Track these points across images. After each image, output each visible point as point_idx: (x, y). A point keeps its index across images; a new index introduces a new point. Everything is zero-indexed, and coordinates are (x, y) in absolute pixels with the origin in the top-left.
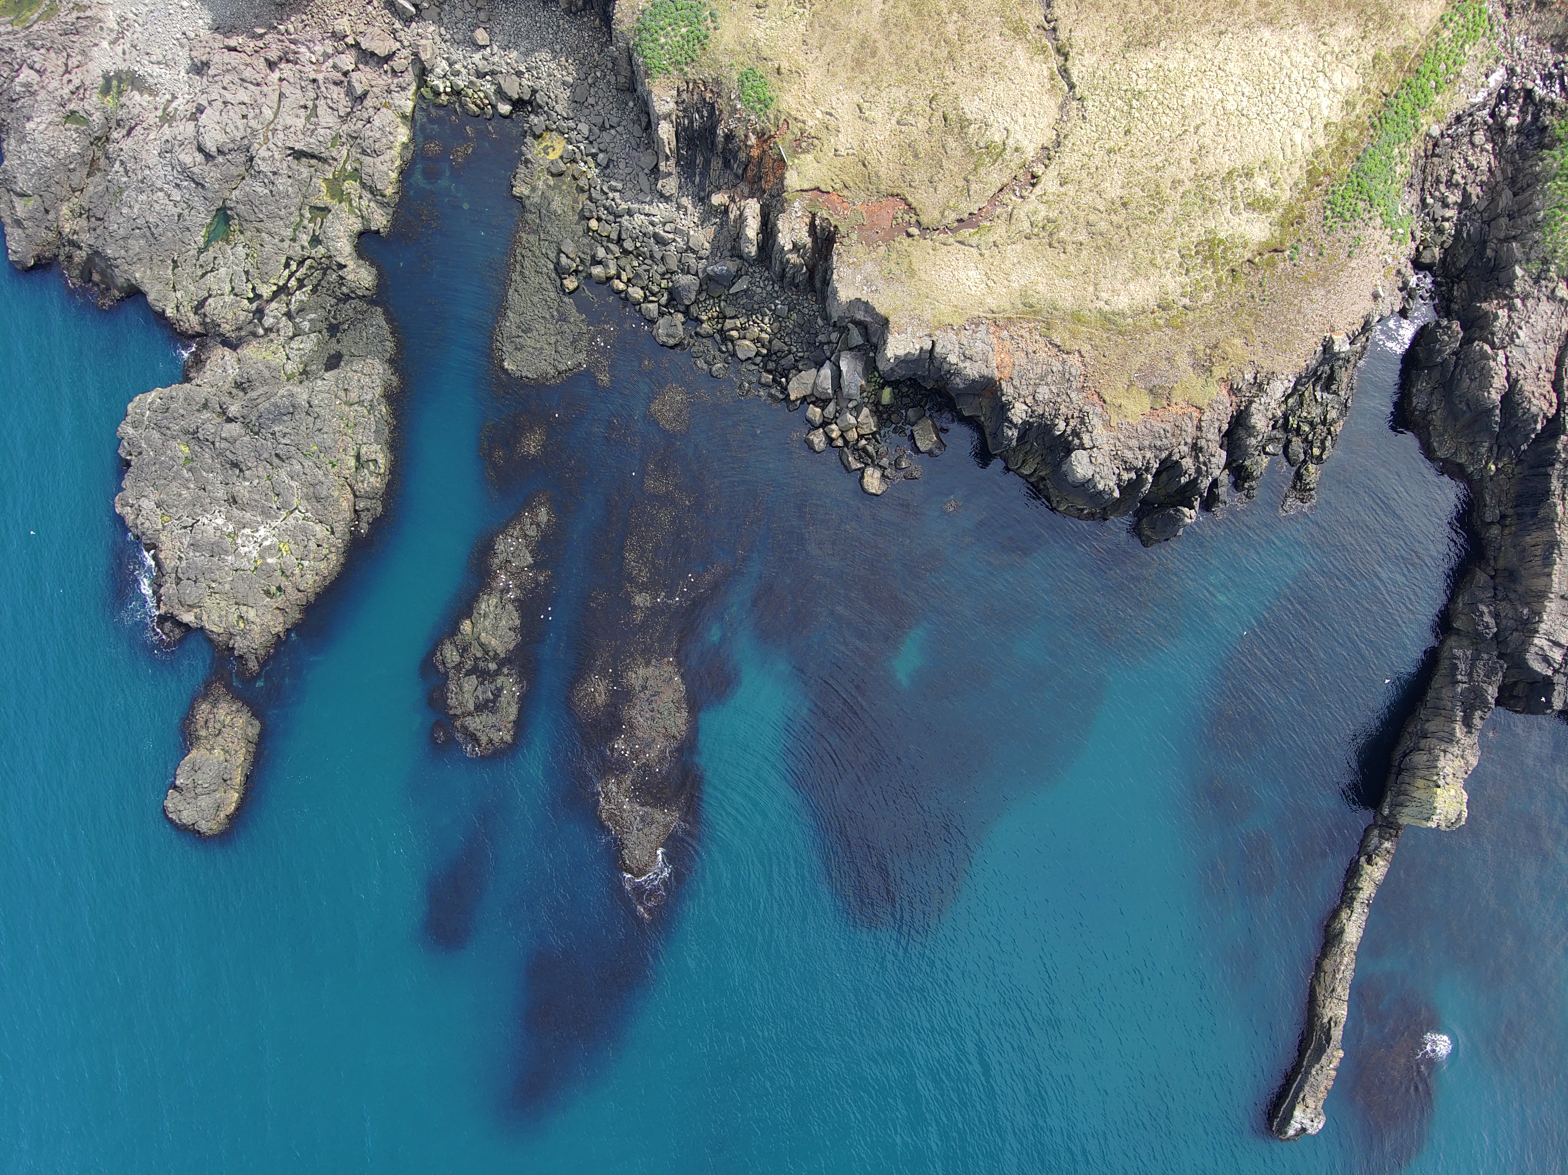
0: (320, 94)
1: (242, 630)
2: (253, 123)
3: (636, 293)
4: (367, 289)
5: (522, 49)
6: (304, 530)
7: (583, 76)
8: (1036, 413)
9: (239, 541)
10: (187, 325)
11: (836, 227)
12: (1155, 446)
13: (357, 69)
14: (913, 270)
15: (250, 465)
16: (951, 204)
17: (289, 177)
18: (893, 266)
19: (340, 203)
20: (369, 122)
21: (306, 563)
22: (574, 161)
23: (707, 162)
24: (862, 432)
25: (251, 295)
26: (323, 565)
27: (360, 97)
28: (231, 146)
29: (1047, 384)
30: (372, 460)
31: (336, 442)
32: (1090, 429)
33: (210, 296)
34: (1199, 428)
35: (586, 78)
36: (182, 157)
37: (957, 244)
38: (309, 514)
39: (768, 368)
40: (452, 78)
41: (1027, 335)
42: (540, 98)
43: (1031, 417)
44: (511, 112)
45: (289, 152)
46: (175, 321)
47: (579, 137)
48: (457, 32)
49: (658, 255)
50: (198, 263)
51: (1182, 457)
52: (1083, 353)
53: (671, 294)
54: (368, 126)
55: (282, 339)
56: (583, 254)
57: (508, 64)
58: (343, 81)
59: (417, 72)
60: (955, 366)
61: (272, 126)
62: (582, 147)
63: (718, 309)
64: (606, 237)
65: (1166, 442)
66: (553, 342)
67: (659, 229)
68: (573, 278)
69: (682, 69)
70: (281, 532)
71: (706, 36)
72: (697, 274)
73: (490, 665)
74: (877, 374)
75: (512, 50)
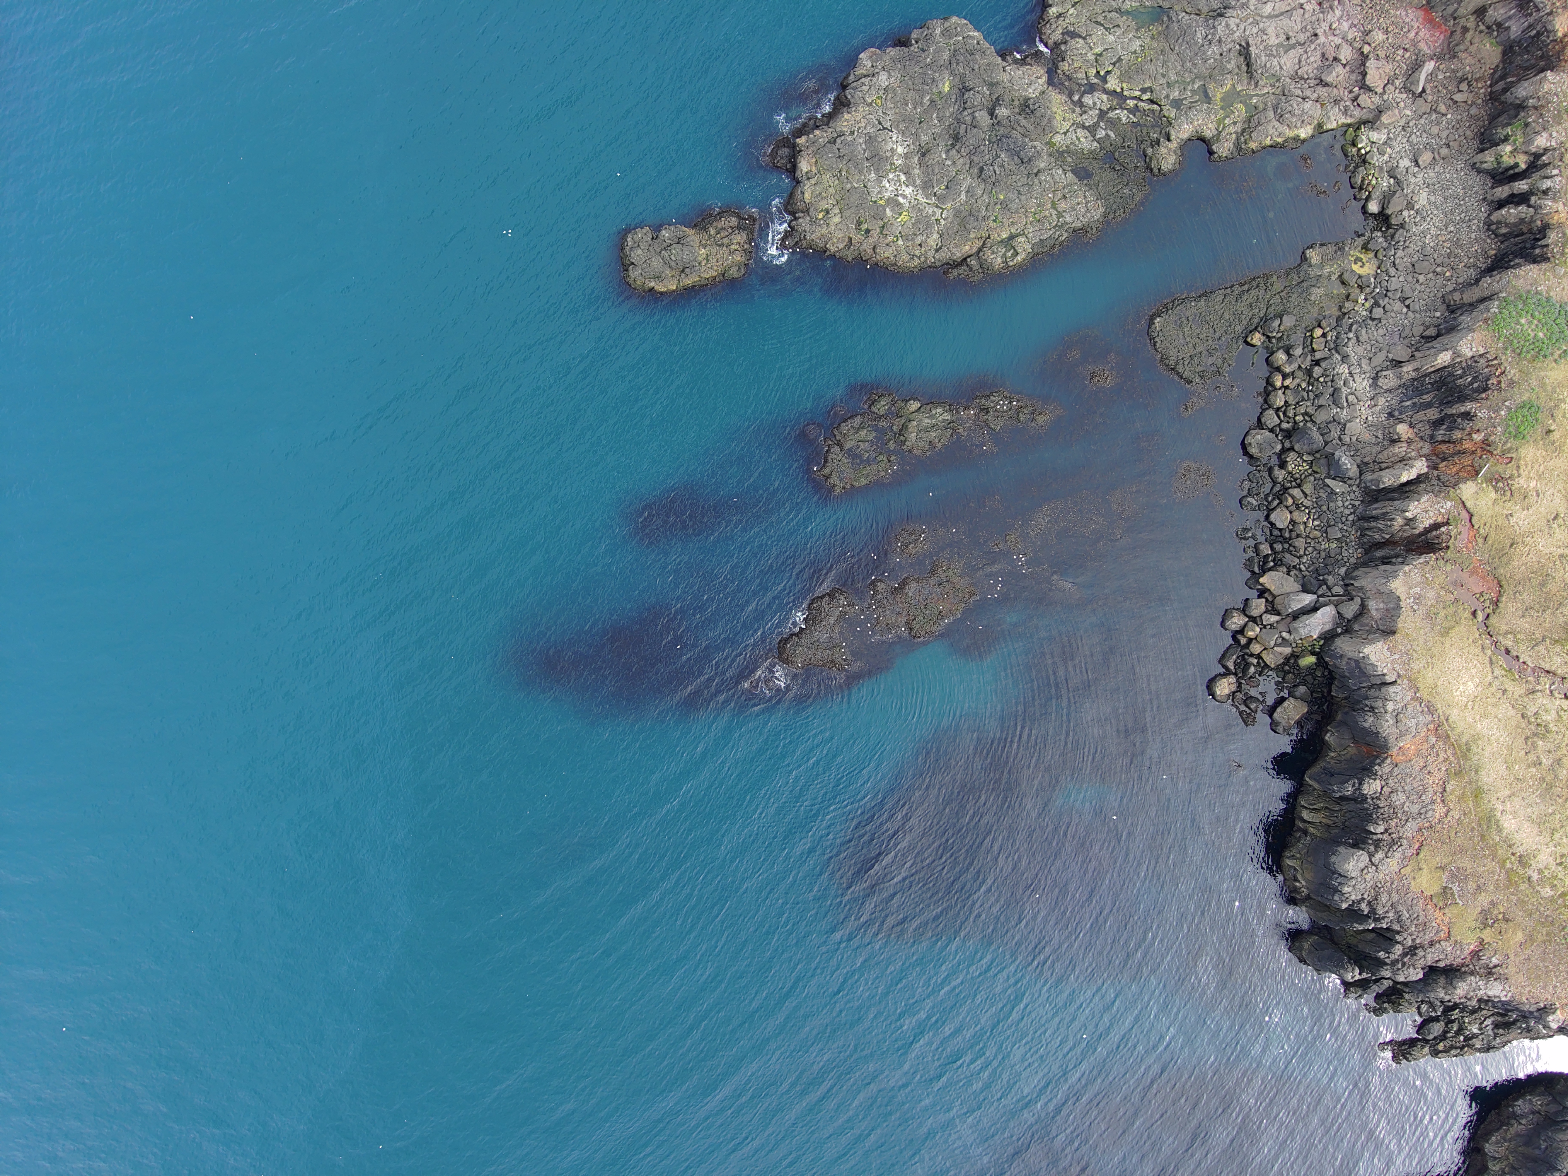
0: (1306, 45)
1: (817, 219)
3: (1279, 401)
4: (1159, 169)
5: (1433, 199)
6: (928, 226)
7: (1439, 261)
8: (1378, 802)
9: (891, 176)
10: (1050, 32)
11: (1448, 547)
12: (1400, 916)
13: (1344, 66)
14: (1448, 633)
15: (963, 150)
16: (1518, 636)
17: (1221, 55)
18: (1442, 614)
19: (1222, 108)
20: (1304, 99)
21: (900, 242)
22: (1361, 288)
23: (1429, 405)
24: (1264, 655)
25: (1102, 73)
26: (905, 257)
27: (1322, 80)
29: (1408, 797)
30: (1015, 250)
31: (1017, 212)
32: (1390, 854)
33: (1084, 39)
34: (1432, 944)
35: (1439, 265)
37: (1488, 659)
38: (943, 222)
39: (1275, 545)
40: (1375, 150)
41: (1441, 759)
42: (1400, 235)
43: (1373, 799)
44: (1371, 214)
45: (1243, 44)
46: (1047, 19)
47: (1384, 284)
48: (1417, 136)
49: (1322, 401)
50: (1107, 13)
51: (1399, 943)
52: (1450, 814)
53: (1293, 429)
54: (1300, 99)
55: (1079, 119)
56: (1288, 336)
57: (1413, 192)
58: (1329, 61)
59: (1365, 117)
60: (1382, 710)
61: (1258, 18)
62: (1378, 290)
63: (1303, 476)
64: (1313, 349)
65: (1408, 923)
66: (1198, 350)
67: (1345, 391)
68: (1263, 338)
69: (1506, 349)
70: (916, 207)
71: (1545, 356)
72: (1326, 443)
73: (891, 442)
74: (1322, 642)
75: (1427, 190)
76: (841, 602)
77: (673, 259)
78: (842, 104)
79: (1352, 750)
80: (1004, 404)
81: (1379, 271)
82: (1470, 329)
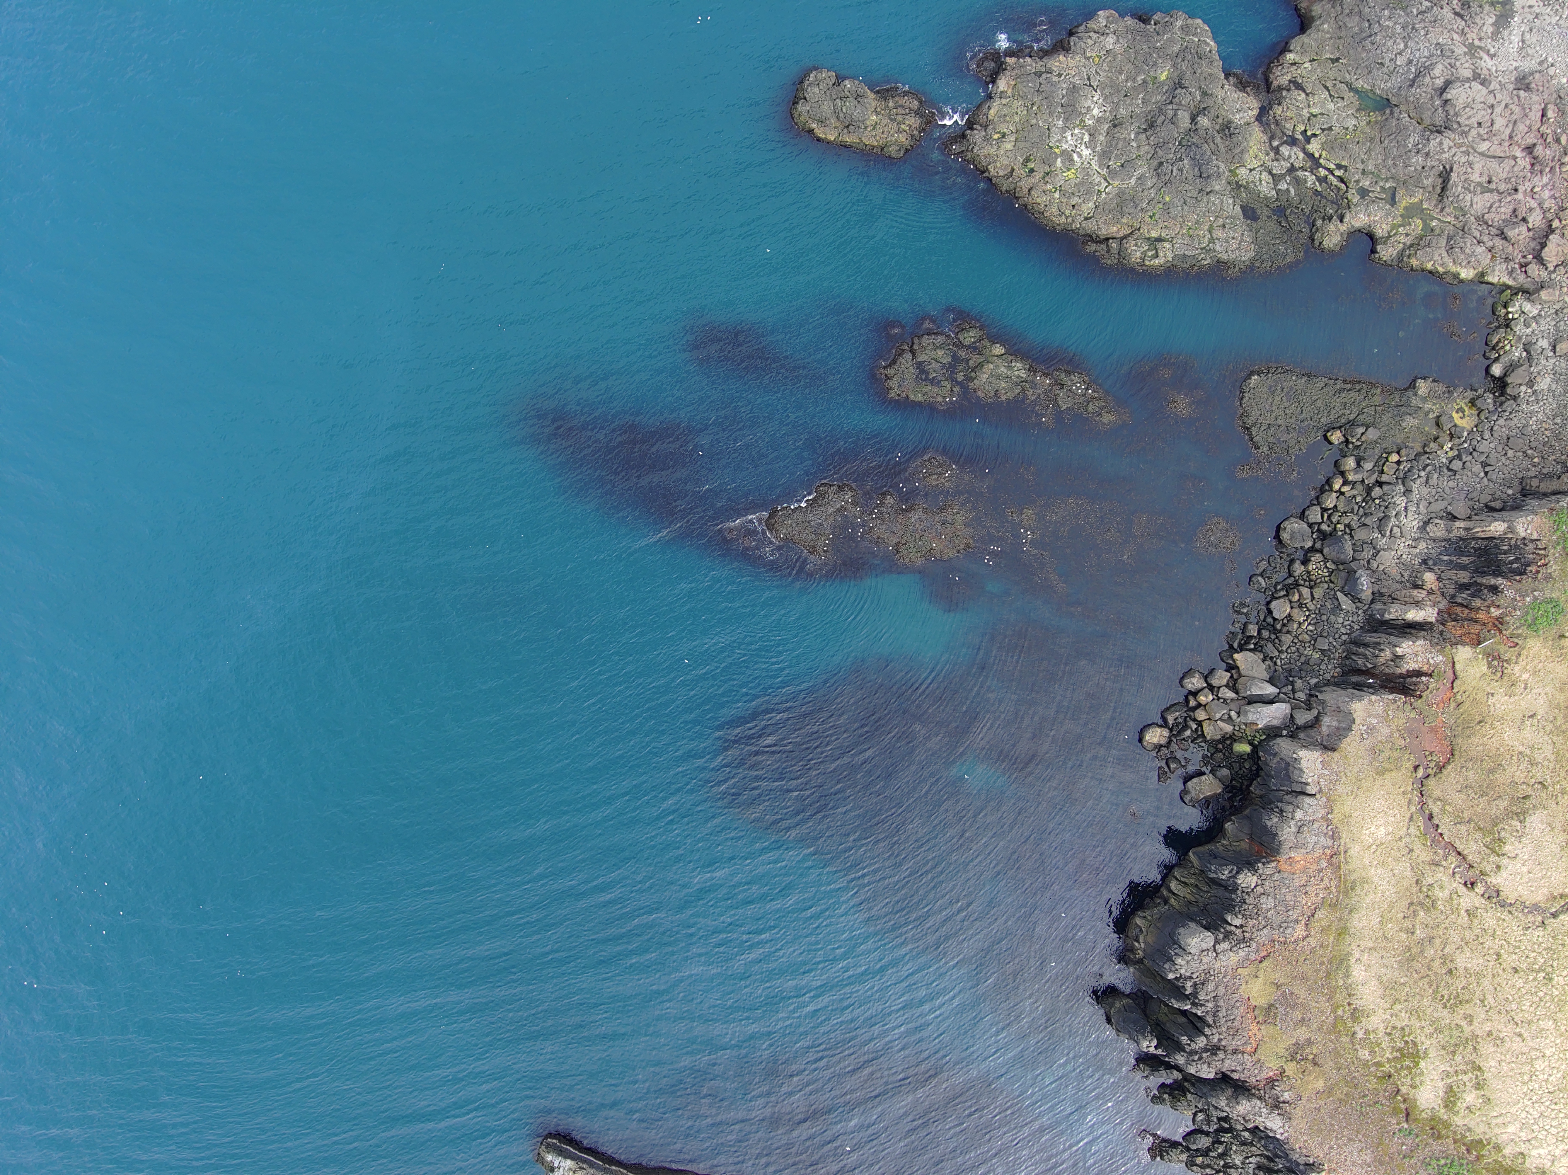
0: (1503, 195)
1: (991, 137)
2: (1474, 132)
3: (1330, 501)
4: (1321, 243)
5: (1554, 387)
6: (1089, 192)
7: (1533, 445)
8: (1247, 897)
9: (1076, 131)
10: (1279, 74)
11: (1420, 697)
12: (1218, 1011)
13: (1529, 230)
14: (1384, 773)
15: (1152, 138)
16: (1447, 807)
17: (1423, 168)
18: (1387, 754)
19: (1401, 216)
20: (1479, 242)
21: (1057, 195)
22: (1452, 436)
23: (1463, 567)
24: (1205, 724)
25: (1309, 133)
26: (1054, 210)
27: (1503, 233)
28: (1452, 112)
29: (1275, 906)
30: (1157, 252)
31: (1174, 218)
32: (1235, 949)
33: (1307, 95)
34: (1235, 1052)
35: (1531, 448)
36: (1440, 66)
37: (1409, 814)
38: (1104, 196)
39: (1263, 631)
40: (1522, 320)
41: (1323, 886)
42: (1509, 405)
43: (1243, 892)
44: (1492, 376)
45: (1448, 167)
46: (1281, 62)
47: (1475, 442)
49: (1368, 521)
50: (1337, 82)
51: (1206, 1036)
52: (1308, 939)
53: (1331, 534)
54: (1475, 241)
55: (1269, 164)
56: (1365, 448)
57: (1539, 373)
58: (1518, 218)
59: (1526, 286)
60: (1290, 816)
61: (1471, 150)
62: (1466, 445)
63: (1319, 581)
64: (1383, 470)
65: (1223, 1021)
66: (1279, 422)
67: (1393, 521)
68: (1342, 439)
69: (1558, 545)
70: (1086, 170)
72: (1354, 559)
73: (962, 374)
74: (1264, 737)
75: (1552, 376)
76: (847, 497)
77: (844, 110)
78: (1062, 46)
79: (1244, 845)
80: (1080, 388)
81: (1475, 429)
82: (1534, 512)
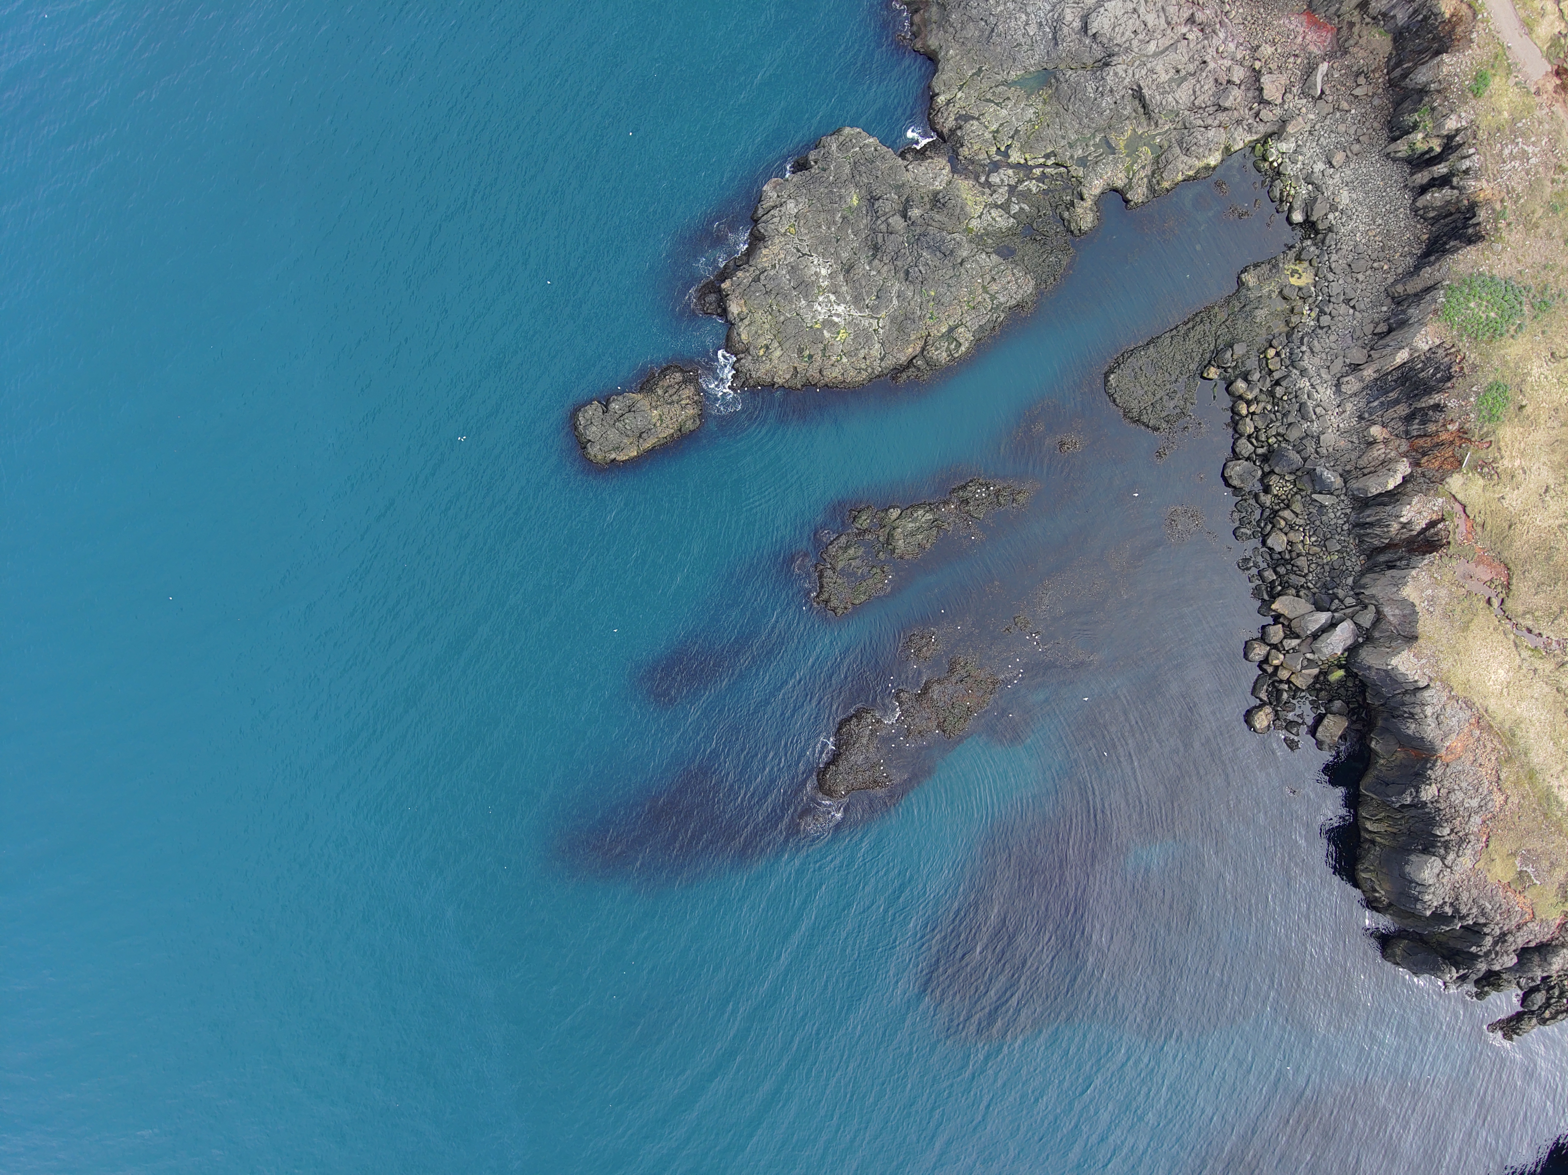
0: (1197, 75)
1: (758, 356)
2: (1135, 43)
3: (1249, 428)
4: (1080, 230)
5: (1354, 196)
6: (868, 338)
7: (1374, 256)
9: (821, 299)
10: (943, 120)
11: (1449, 543)
12: (1483, 909)
13: (1239, 86)
14: (1468, 627)
15: (885, 258)
16: (1536, 614)
17: (1115, 103)
18: (1458, 609)
19: (1127, 156)
20: (1206, 128)
21: (845, 360)
22: (1304, 299)
23: (1397, 402)
24: (1293, 679)
25: (1003, 149)
26: (853, 373)
27: (1220, 106)
28: (1105, 41)
29: (1465, 794)
30: (957, 341)
31: (950, 304)
32: (1460, 853)
33: (978, 119)
34: (1519, 927)
35: (1375, 261)
36: (1068, 11)
37: (1512, 643)
38: (881, 331)
39: (1278, 569)
40: (1287, 160)
41: (1489, 750)
42: (1330, 239)
43: (1432, 803)
44: (1297, 224)
45: (1135, 87)
46: (937, 109)
47: (1325, 290)
48: (1325, 138)
49: (1291, 419)
50: (994, 89)
51: (1488, 934)
52: (1509, 801)
53: (1269, 452)
54: (1202, 129)
55: (990, 200)
56: (1242, 363)
57: (1333, 194)
58: (1224, 85)
59: (1270, 131)
60: (1422, 716)
61: (1145, 59)
62: (1320, 298)
63: (1289, 496)
64: (1270, 369)
65: (1492, 914)
66: (1158, 397)
67: (1310, 404)
68: (1219, 371)
69: (1462, 336)
70: (851, 323)
71: (1501, 335)
72: (1305, 460)
73: (881, 553)
74: (1346, 654)
75: (1346, 188)
76: (869, 720)
77: (628, 428)
78: (757, 240)
79: (1400, 755)
80: (982, 492)
81: (1317, 279)
82: (1422, 323)
